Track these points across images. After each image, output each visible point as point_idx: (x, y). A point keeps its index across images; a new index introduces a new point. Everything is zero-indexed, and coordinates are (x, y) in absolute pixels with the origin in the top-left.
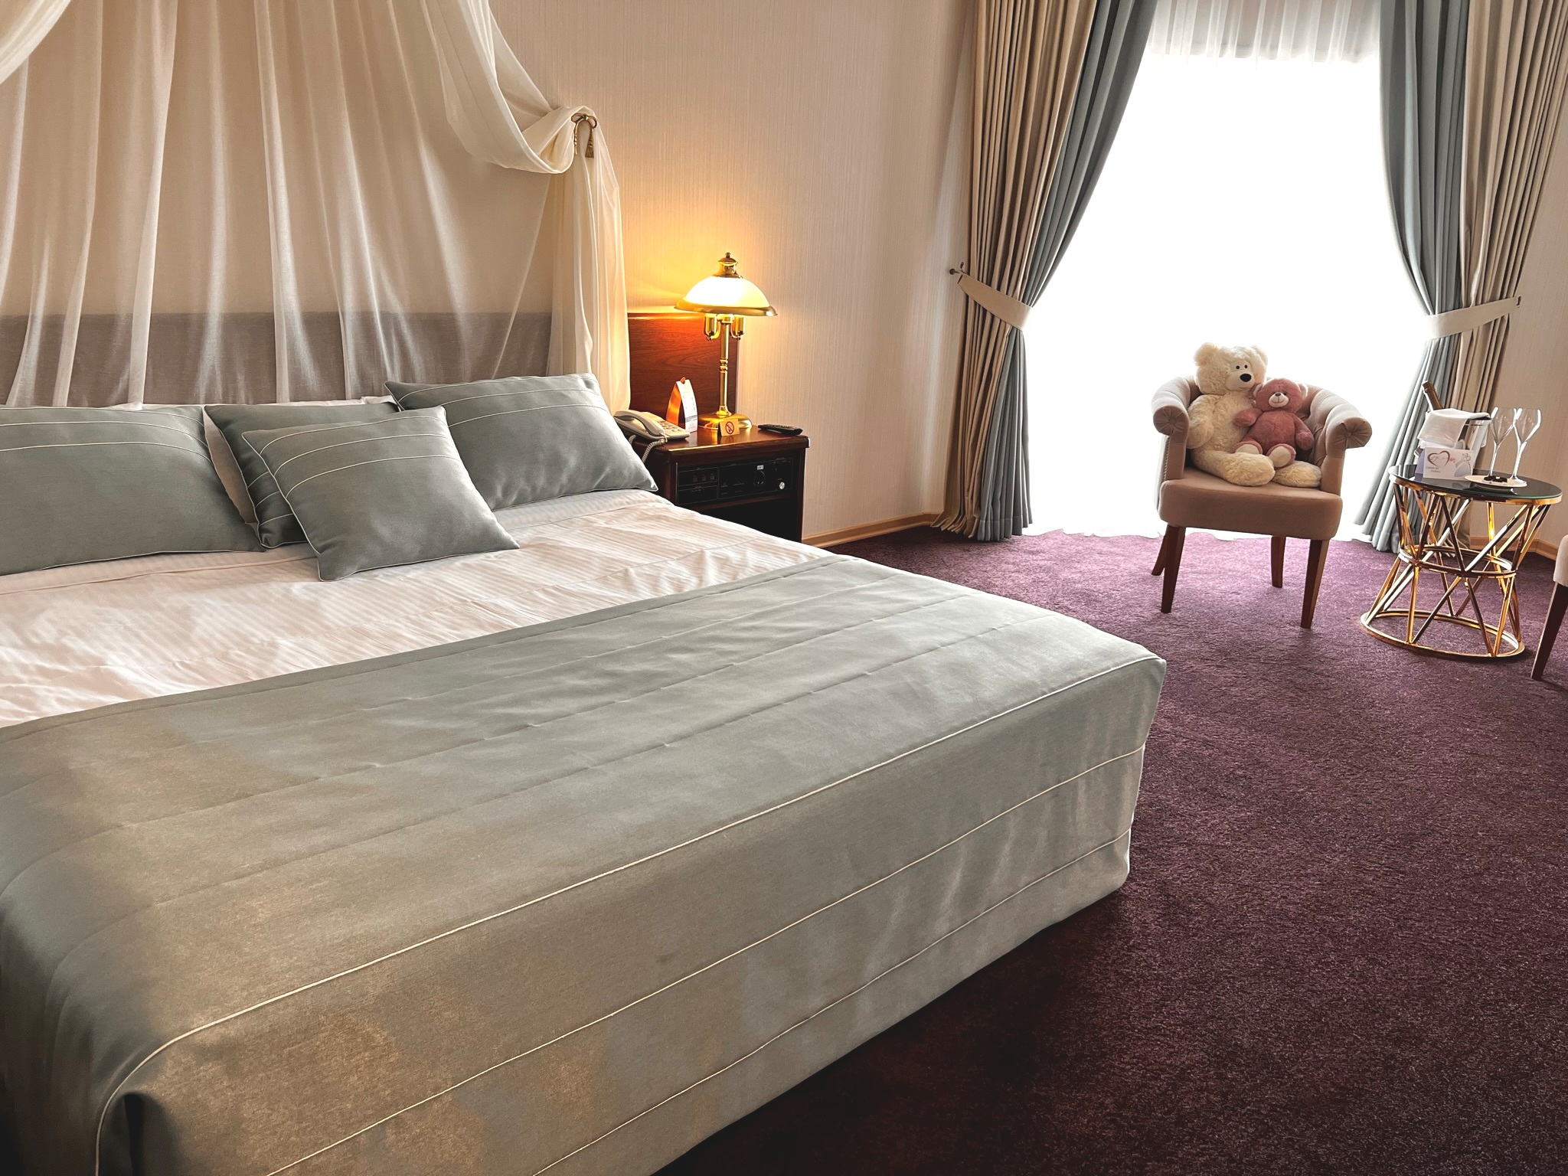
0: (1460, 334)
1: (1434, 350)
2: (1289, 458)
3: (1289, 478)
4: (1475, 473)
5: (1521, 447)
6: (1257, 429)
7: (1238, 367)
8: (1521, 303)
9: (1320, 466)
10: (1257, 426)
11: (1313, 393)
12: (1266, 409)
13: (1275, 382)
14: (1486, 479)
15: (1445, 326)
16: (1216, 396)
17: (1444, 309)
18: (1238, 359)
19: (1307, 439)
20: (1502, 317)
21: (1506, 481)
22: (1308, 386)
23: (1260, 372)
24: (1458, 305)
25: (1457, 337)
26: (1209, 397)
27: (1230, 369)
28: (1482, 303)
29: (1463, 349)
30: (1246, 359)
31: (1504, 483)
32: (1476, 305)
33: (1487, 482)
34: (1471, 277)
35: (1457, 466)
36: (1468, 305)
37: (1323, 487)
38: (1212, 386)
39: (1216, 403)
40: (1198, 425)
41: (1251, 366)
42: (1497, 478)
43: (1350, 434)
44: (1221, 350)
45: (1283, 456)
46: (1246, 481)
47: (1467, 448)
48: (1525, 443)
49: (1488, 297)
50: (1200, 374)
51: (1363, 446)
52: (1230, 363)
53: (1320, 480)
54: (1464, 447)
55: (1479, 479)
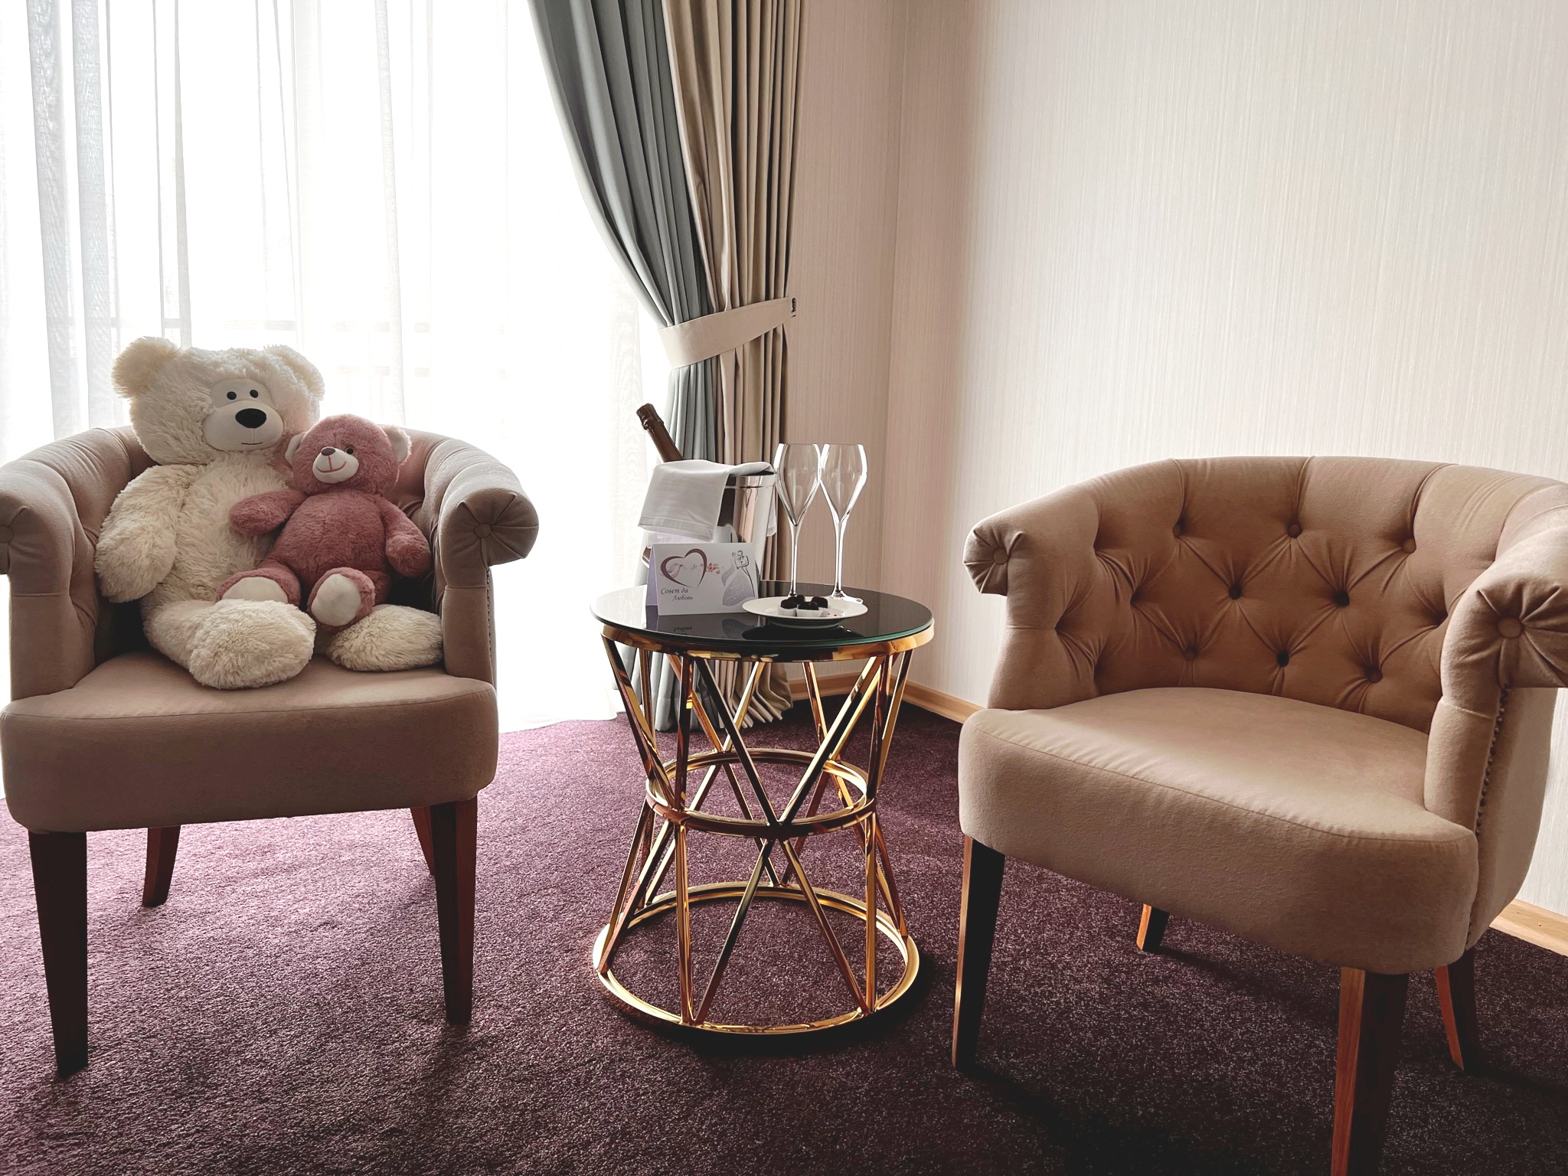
0: (718, 357)
1: (684, 383)
2: (355, 601)
3: (358, 652)
4: (764, 591)
5: (841, 525)
6: (287, 538)
7: (232, 396)
8: (797, 309)
9: (437, 611)
10: (288, 529)
11: (426, 448)
12: (309, 489)
13: (328, 425)
14: (785, 605)
15: (693, 344)
16: (188, 468)
17: (687, 317)
18: (228, 377)
19: (411, 551)
20: (775, 330)
21: (824, 604)
22: (409, 432)
23: (295, 406)
24: (706, 309)
25: (714, 362)
26: (166, 470)
27: (210, 401)
28: (742, 305)
29: (727, 381)
30: (253, 377)
31: (821, 610)
32: (733, 308)
33: (788, 614)
34: (717, 265)
35: (724, 581)
36: (721, 309)
37: (449, 661)
38: (172, 441)
39: (188, 486)
40: (122, 541)
41: (269, 391)
42: (808, 599)
43: (486, 529)
44: (185, 356)
45: (341, 597)
46: (231, 679)
47: (740, 540)
48: (846, 517)
49: (748, 295)
50: (138, 414)
51: (524, 556)
52: (207, 384)
53: (441, 647)
54: (735, 537)
55: (771, 607)
